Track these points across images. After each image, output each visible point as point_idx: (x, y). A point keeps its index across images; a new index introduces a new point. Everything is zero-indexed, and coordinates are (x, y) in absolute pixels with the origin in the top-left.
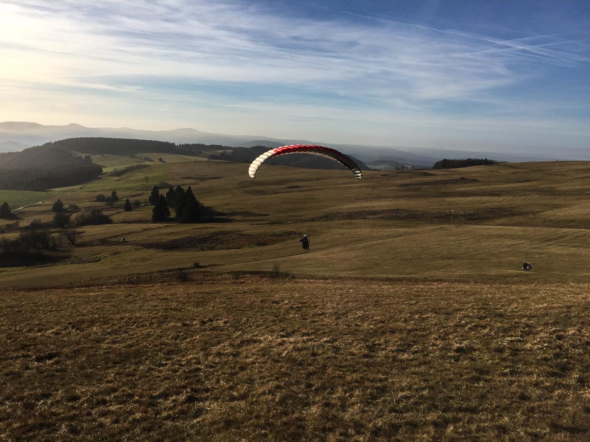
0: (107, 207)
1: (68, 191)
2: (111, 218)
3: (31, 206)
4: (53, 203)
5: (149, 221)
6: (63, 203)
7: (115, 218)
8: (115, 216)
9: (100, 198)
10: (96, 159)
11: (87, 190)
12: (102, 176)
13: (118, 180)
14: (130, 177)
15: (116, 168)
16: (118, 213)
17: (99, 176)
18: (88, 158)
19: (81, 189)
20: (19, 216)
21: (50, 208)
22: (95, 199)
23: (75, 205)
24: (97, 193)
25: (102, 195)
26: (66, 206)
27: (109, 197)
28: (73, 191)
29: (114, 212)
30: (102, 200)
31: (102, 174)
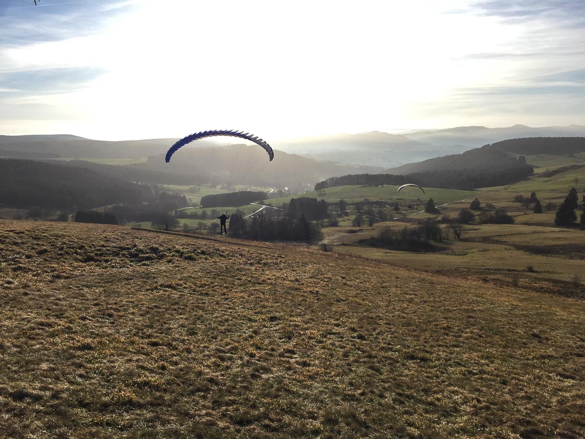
0: (522, 208)
1: (491, 191)
2: (514, 219)
3: (454, 203)
4: (471, 201)
5: (550, 224)
6: (480, 202)
7: (518, 219)
8: (520, 217)
9: (519, 199)
10: (530, 160)
11: (510, 190)
12: (531, 177)
13: (547, 181)
14: (561, 178)
15: (549, 168)
16: (525, 214)
17: (529, 177)
18: (522, 159)
19: (505, 189)
20: (441, 212)
21: (469, 206)
22: (514, 200)
23: (491, 205)
24: (519, 194)
25: (521, 196)
26: (483, 205)
27: (527, 198)
28: (497, 191)
29: (523, 213)
30: (520, 202)
31: (532, 175)
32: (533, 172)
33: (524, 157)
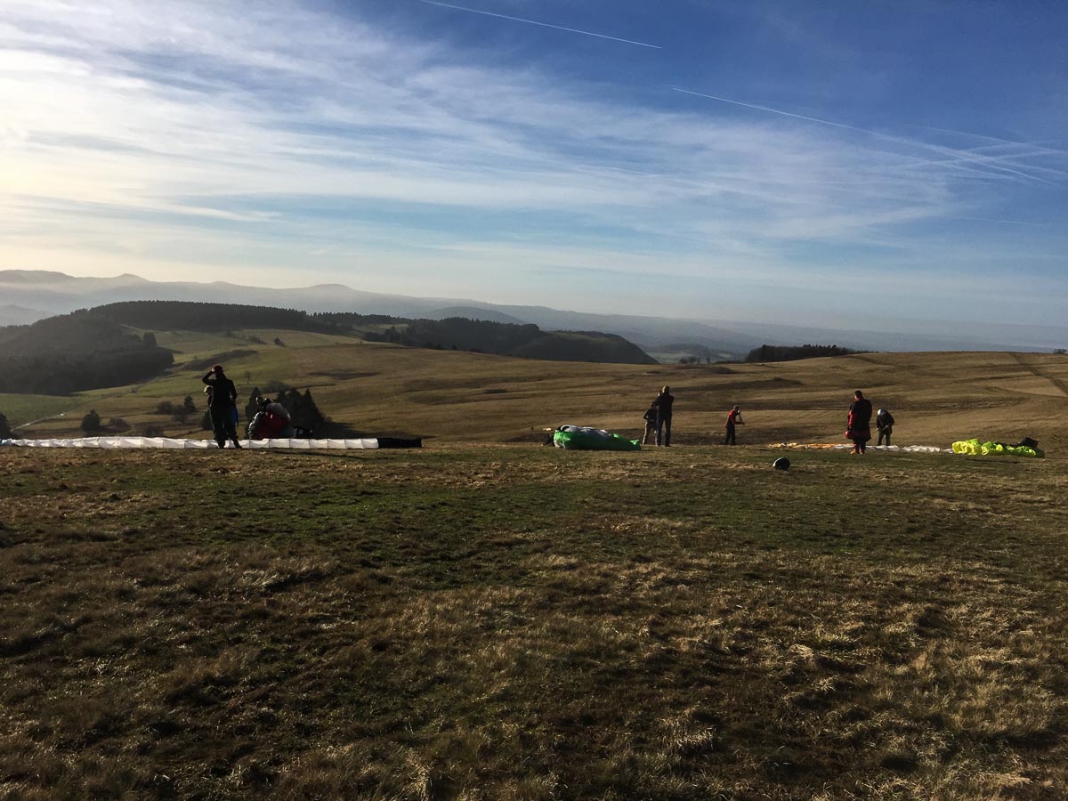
0: (175, 423)
1: (110, 395)
3: (45, 421)
4: (82, 414)
6: (100, 416)
9: (164, 409)
10: (164, 339)
11: (144, 394)
12: (172, 370)
15: (197, 355)
17: (167, 370)
18: (150, 339)
19: (133, 391)
21: (78, 424)
22: (156, 410)
23: (121, 420)
24: (160, 400)
25: (168, 403)
26: (104, 422)
27: (179, 406)
28: (119, 395)
30: (168, 413)
31: (172, 366)
32: (173, 360)
33: (152, 335)
